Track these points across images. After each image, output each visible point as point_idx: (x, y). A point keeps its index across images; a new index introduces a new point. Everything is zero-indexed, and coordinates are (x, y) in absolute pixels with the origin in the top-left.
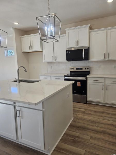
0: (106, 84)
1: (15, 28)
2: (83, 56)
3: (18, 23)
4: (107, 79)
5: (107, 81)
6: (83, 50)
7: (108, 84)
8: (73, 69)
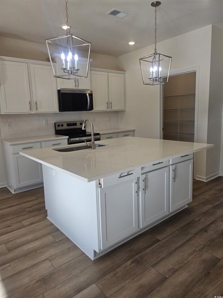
6: (88, 95)
8: (62, 125)
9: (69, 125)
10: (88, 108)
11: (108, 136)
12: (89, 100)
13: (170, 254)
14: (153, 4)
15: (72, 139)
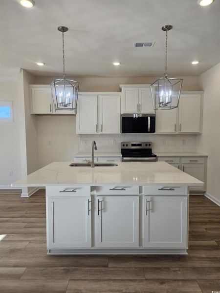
0: (183, 165)
1: (23, 69)
2: (149, 126)
3: (44, 64)
4: (182, 158)
5: (184, 161)
6: (149, 118)
7: (185, 165)
8: (127, 145)
9: (133, 145)
10: (149, 131)
11: (167, 159)
12: (149, 123)
13: (97, 280)
14: (163, 29)
15: (124, 158)
